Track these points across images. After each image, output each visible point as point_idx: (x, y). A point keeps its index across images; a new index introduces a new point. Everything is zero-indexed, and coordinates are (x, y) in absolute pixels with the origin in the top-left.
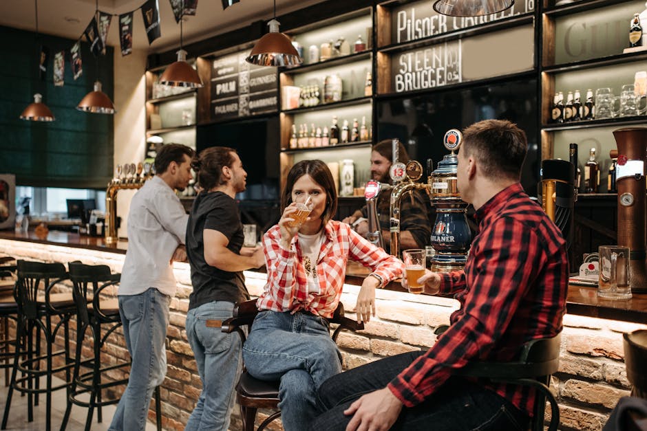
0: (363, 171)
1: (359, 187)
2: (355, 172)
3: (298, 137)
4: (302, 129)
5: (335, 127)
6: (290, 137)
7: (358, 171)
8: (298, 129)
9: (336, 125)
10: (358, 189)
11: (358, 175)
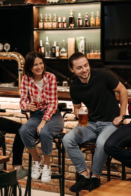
0: (91, 43)
1: (90, 53)
2: (85, 44)
3: (44, 21)
4: (47, 16)
5: (72, 16)
6: (38, 21)
7: (87, 43)
8: (44, 17)
9: (73, 15)
10: (90, 54)
11: (87, 45)
